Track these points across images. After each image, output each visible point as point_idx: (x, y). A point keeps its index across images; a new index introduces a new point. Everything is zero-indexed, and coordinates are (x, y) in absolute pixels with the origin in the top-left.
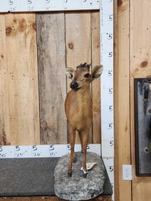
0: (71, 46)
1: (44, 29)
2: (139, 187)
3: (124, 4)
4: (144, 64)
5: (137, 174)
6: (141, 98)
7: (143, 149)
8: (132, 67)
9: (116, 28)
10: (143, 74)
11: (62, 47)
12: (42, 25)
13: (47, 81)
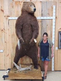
0: (47, 25)
1: (43, 22)
2: (59, 51)
3: (57, 18)
4: (60, 29)
5: (58, 48)
6: (59, 35)
7: (59, 44)
8: (58, 29)
9: (55, 22)
10: (60, 30)
11: (46, 26)
12: (42, 21)
13: (43, 32)
